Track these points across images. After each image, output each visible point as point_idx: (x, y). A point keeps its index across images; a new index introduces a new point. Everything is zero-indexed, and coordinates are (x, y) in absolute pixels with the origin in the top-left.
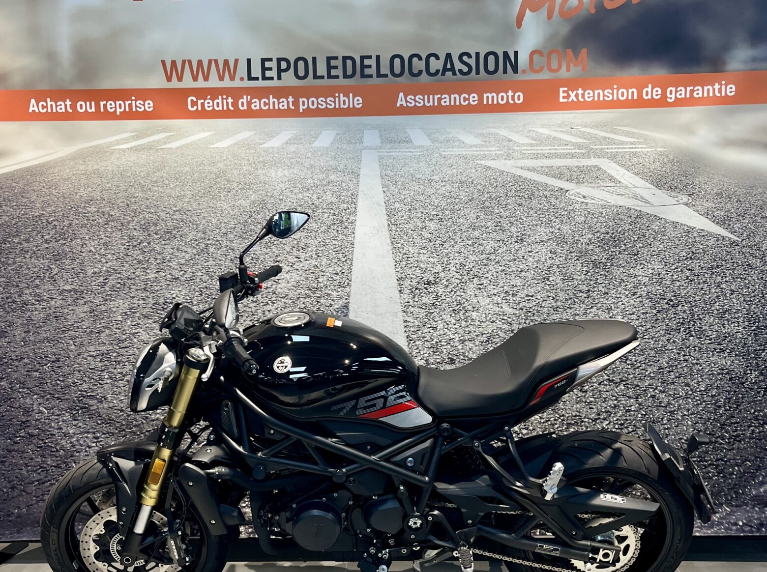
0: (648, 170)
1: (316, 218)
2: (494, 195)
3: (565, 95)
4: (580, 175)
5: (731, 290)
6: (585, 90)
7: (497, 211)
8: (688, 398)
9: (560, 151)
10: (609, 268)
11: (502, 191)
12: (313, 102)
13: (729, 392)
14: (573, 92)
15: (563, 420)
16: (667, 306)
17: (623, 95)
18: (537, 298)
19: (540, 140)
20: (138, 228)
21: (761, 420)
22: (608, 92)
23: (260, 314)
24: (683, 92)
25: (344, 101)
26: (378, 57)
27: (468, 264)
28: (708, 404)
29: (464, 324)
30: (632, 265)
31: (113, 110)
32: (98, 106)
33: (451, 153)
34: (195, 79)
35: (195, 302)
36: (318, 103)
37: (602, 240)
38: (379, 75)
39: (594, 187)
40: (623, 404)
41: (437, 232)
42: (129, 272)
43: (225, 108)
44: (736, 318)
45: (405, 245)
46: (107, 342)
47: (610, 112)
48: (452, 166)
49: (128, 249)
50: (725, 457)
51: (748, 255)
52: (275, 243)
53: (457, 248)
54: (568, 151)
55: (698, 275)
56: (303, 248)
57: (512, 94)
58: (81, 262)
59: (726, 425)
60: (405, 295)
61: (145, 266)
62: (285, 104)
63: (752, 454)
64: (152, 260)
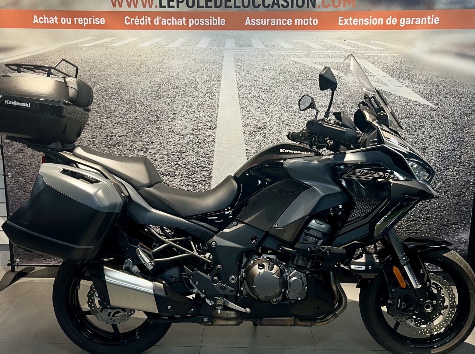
0: (387, 66)
1: (198, 89)
2: (299, 78)
3: (342, 21)
4: (348, 68)
5: (429, 136)
6: (353, 19)
7: (300, 88)
9: (338, 54)
11: (304, 76)
12: (197, 21)
14: (346, 20)
17: (375, 22)
19: (327, 47)
20: (96, 93)
22: (367, 20)
23: (165, 144)
24: (409, 21)
25: (215, 21)
27: (283, 118)
31: (82, 23)
32: (73, 21)
33: (275, 53)
34: (129, 6)
36: (200, 22)
38: (235, 6)
41: (266, 99)
43: (146, 24)
44: (431, 152)
45: (248, 106)
47: (367, 32)
48: (276, 61)
50: (421, 228)
51: (440, 116)
52: (174, 103)
53: (277, 109)
54: (343, 54)
55: (412, 127)
56: (190, 107)
57: (312, 20)
59: (423, 211)
60: (247, 135)
61: (100, 114)
62: (181, 22)
63: (436, 227)
64: (104, 111)
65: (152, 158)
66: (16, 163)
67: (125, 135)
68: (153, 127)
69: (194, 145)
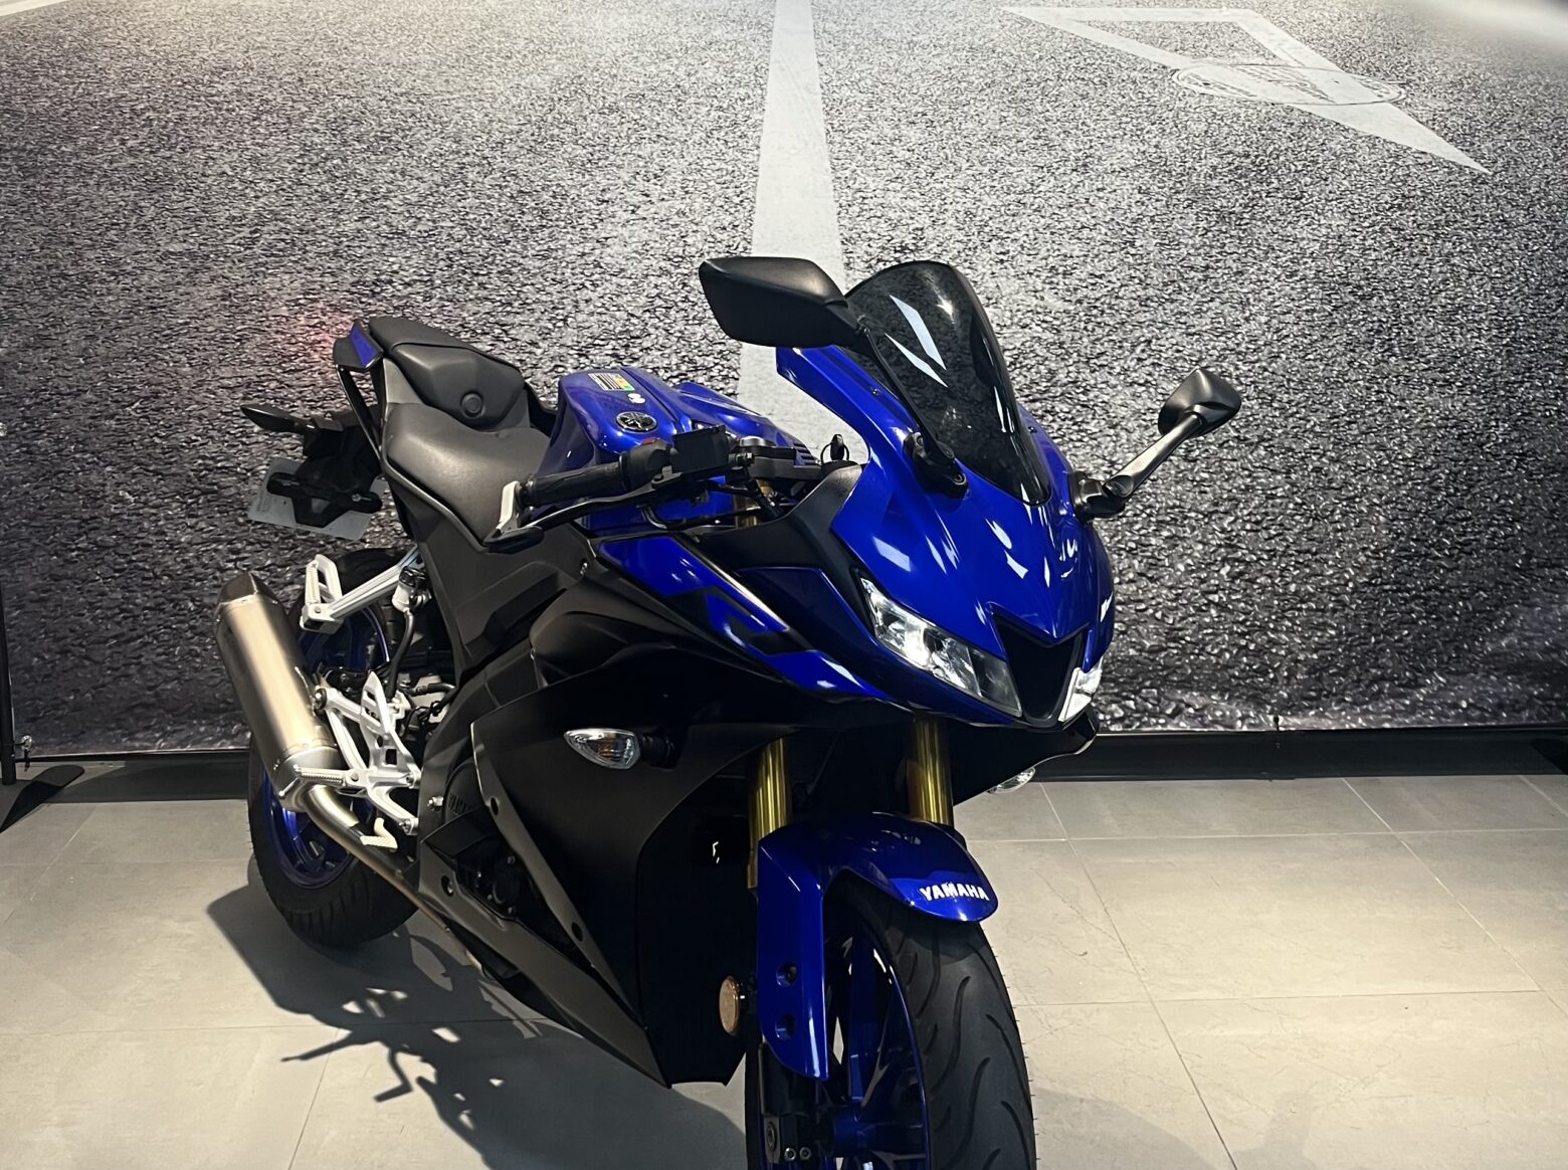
0: (1329, 35)
1: (684, 116)
2: (1036, 75)
4: (1201, 41)
5: (1469, 269)
8: (1381, 472)
10: (1246, 224)
11: (1050, 68)
13: (1456, 461)
15: (1150, 515)
16: (1352, 299)
18: (1109, 281)
20: (322, 129)
21: (1509, 513)
23: (569, 308)
27: (980, 213)
28: (1418, 484)
30: (1290, 218)
35: (438, 282)
37: (1236, 168)
40: (1261, 484)
41: (922, 148)
42: (302, 217)
44: (1475, 321)
45: (859, 172)
46: (259, 360)
48: (955, 15)
49: (302, 171)
50: (1442, 582)
51: (1503, 203)
52: (600, 164)
53: (960, 181)
55: (1411, 240)
56: (656, 176)
58: (202, 195)
59: (1448, 523)
60: (858, 273)
61: (335, 206)
63: (1490, 578)
64: (350, 194)
65: (521, 361)
66: (26, 385)
67: (426, 279)
68: (525, 248)
69: (672, 312)
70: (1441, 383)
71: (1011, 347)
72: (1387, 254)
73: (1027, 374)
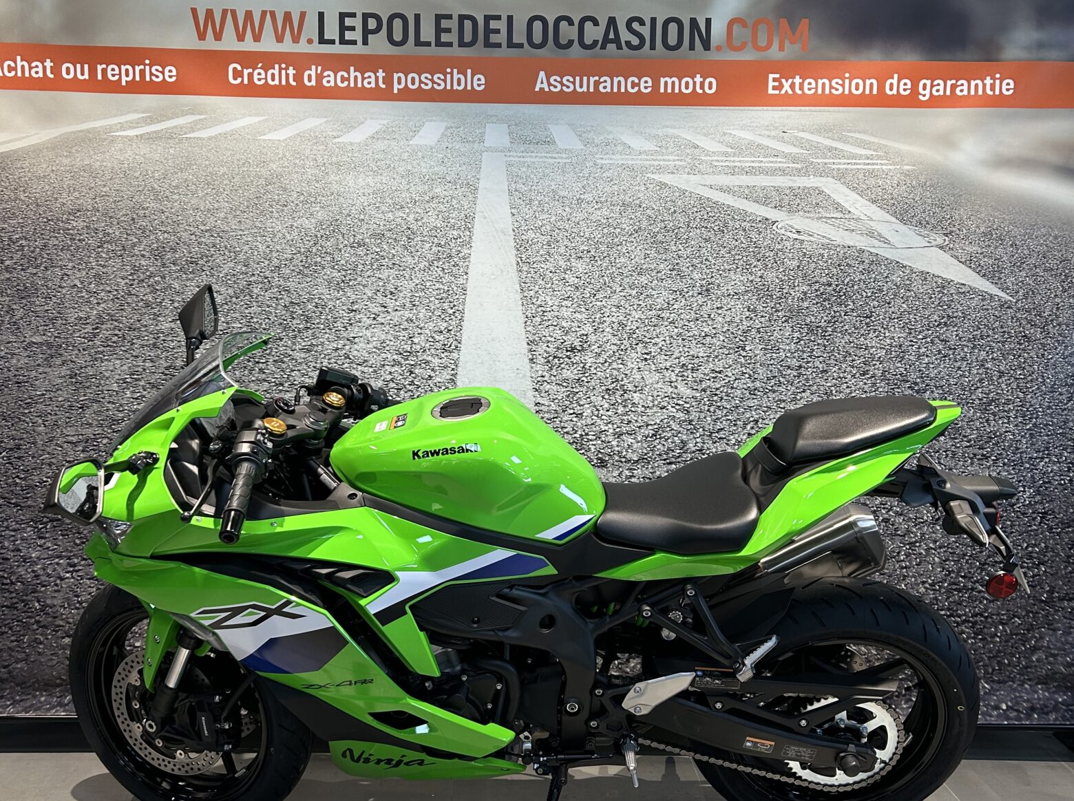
0: (890, 197)
1: (413, 250)
2: (671, 224)
3: (777, 84)
4: (794, 201)
5: (999, 372)
6: (804, 79)
7: (674, 248)
8: (934, 524)
9: (767, 165)
10: (830, 335)
11: (682, 219)
12: (413, 79)
14: (787, 81)
17: (857, 89)
18: (726, 376)
19: (739, 148)
20: (147, 254)
21: (1035, 558)
22: (837, 83)
24: (941, 88)
25: (459, 80)
26: (510, 18)
27: (629, 324)
29: (621, 410)
30: (862, 332)
31: (117, 77)
32: (93, 72)
33: (611, 162)
34: (241, 38)
36: (421, 82)
37: (822, 294)
38: (511, 44)
39: (812, 219)
41: (587, 276)
42: (131, 318)
43: (284, 83)
44: (1006, 411)
45: (540, 292)
46: (95, 423)
47: (839, 111)
48: (612, 180)
49: (132, 285)
50: (986, 610)
51: (1024, 322)
52: (351, 284)
53: (615, 300)
54: (777, 165)
55: (955, 349)
56: (392, 293)
57: (702, 80)
58: (59, 301)
59: (988, 564)
60: (539, 366)
61: (156, 310)
62: (371, 80)
63: (1022, 608)
64: (167, 303)
68: (294, 344)
69: (402, 392)
70: (980, 457)
71: (653, 423)
72: (936, 359)
73: (665, 443)
